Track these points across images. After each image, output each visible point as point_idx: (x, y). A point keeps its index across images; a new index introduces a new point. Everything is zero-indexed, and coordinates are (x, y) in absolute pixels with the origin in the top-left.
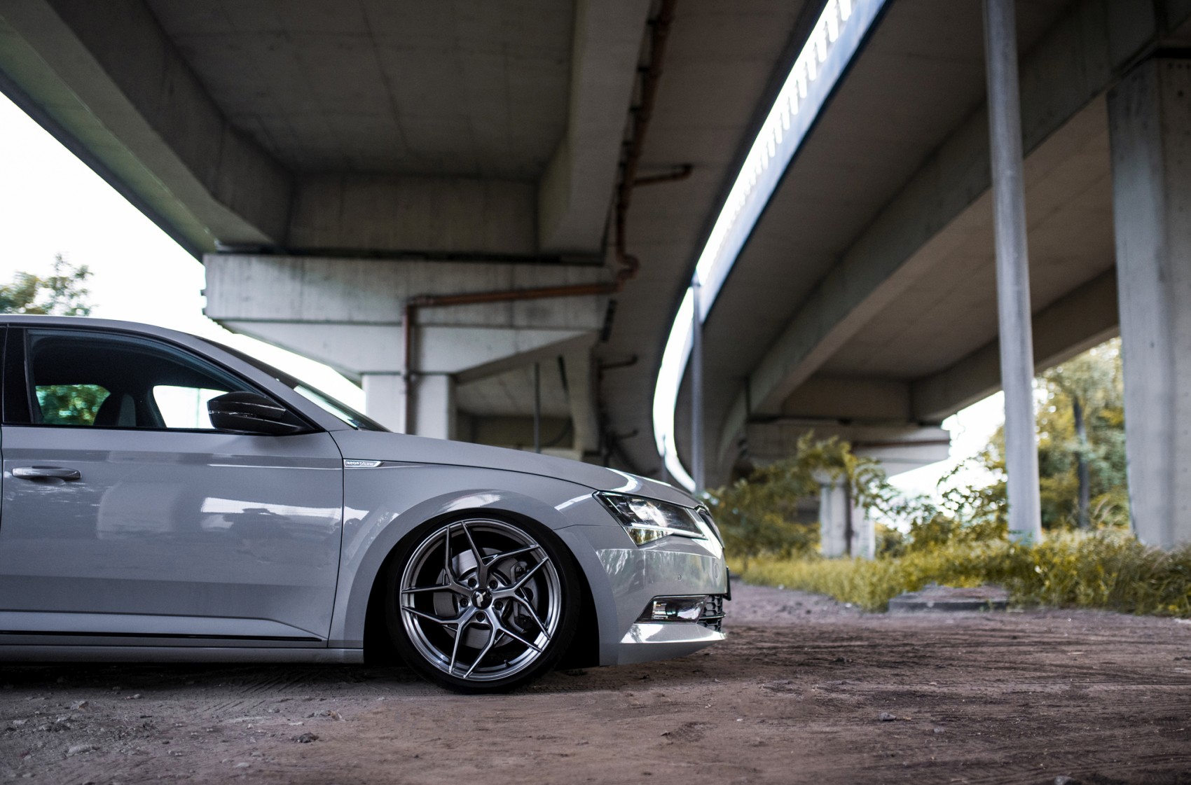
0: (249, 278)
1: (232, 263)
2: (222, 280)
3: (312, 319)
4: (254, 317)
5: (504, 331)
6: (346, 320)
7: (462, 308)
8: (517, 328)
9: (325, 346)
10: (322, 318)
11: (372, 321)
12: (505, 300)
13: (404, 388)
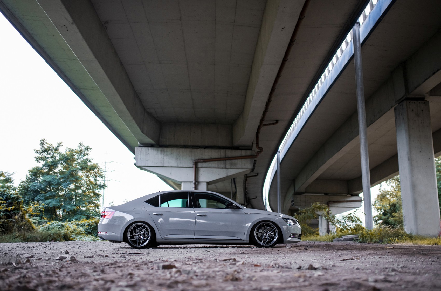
0: (148, 154)
1: (144, 149)
2: (140, 155)
3: (167, 166)
4: (150, 165)
5: (223, 169)
6: (177, 166)
7: (211, 163)
8: (227, 169)
9: (170, 174)
10: (170, 166)
11: (184, 166)
12: (223, 160)
13: (194, 186)
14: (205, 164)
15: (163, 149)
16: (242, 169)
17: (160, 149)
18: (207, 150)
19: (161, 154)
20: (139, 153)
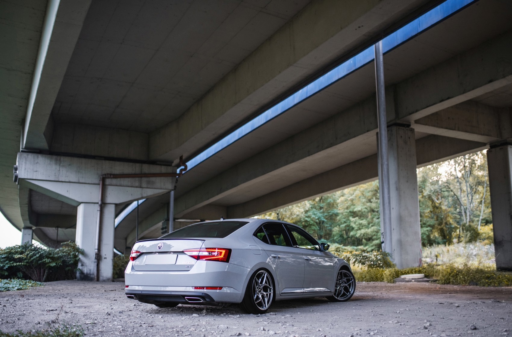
0: (37, 163)
1: (30, 156)
2: (26, 163)
3: (63, 180)
4: (39, 178)
5: (138, 188)
6: (77, 181)
7: (122, 179)
8: (142, 188)
9: (68, 191)
10: (67, 180)
11: (87, 182)
12: (139, 177)
13: (99, 209)
14: (114, 181)
15: (59, 157)
16: (161, 189)
17: (54, 157)
18: (118, 163)
19: (56, 164)
20: (24, 161)
